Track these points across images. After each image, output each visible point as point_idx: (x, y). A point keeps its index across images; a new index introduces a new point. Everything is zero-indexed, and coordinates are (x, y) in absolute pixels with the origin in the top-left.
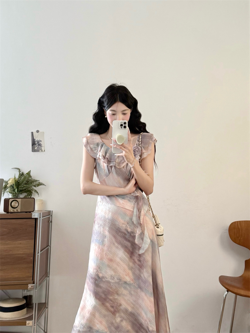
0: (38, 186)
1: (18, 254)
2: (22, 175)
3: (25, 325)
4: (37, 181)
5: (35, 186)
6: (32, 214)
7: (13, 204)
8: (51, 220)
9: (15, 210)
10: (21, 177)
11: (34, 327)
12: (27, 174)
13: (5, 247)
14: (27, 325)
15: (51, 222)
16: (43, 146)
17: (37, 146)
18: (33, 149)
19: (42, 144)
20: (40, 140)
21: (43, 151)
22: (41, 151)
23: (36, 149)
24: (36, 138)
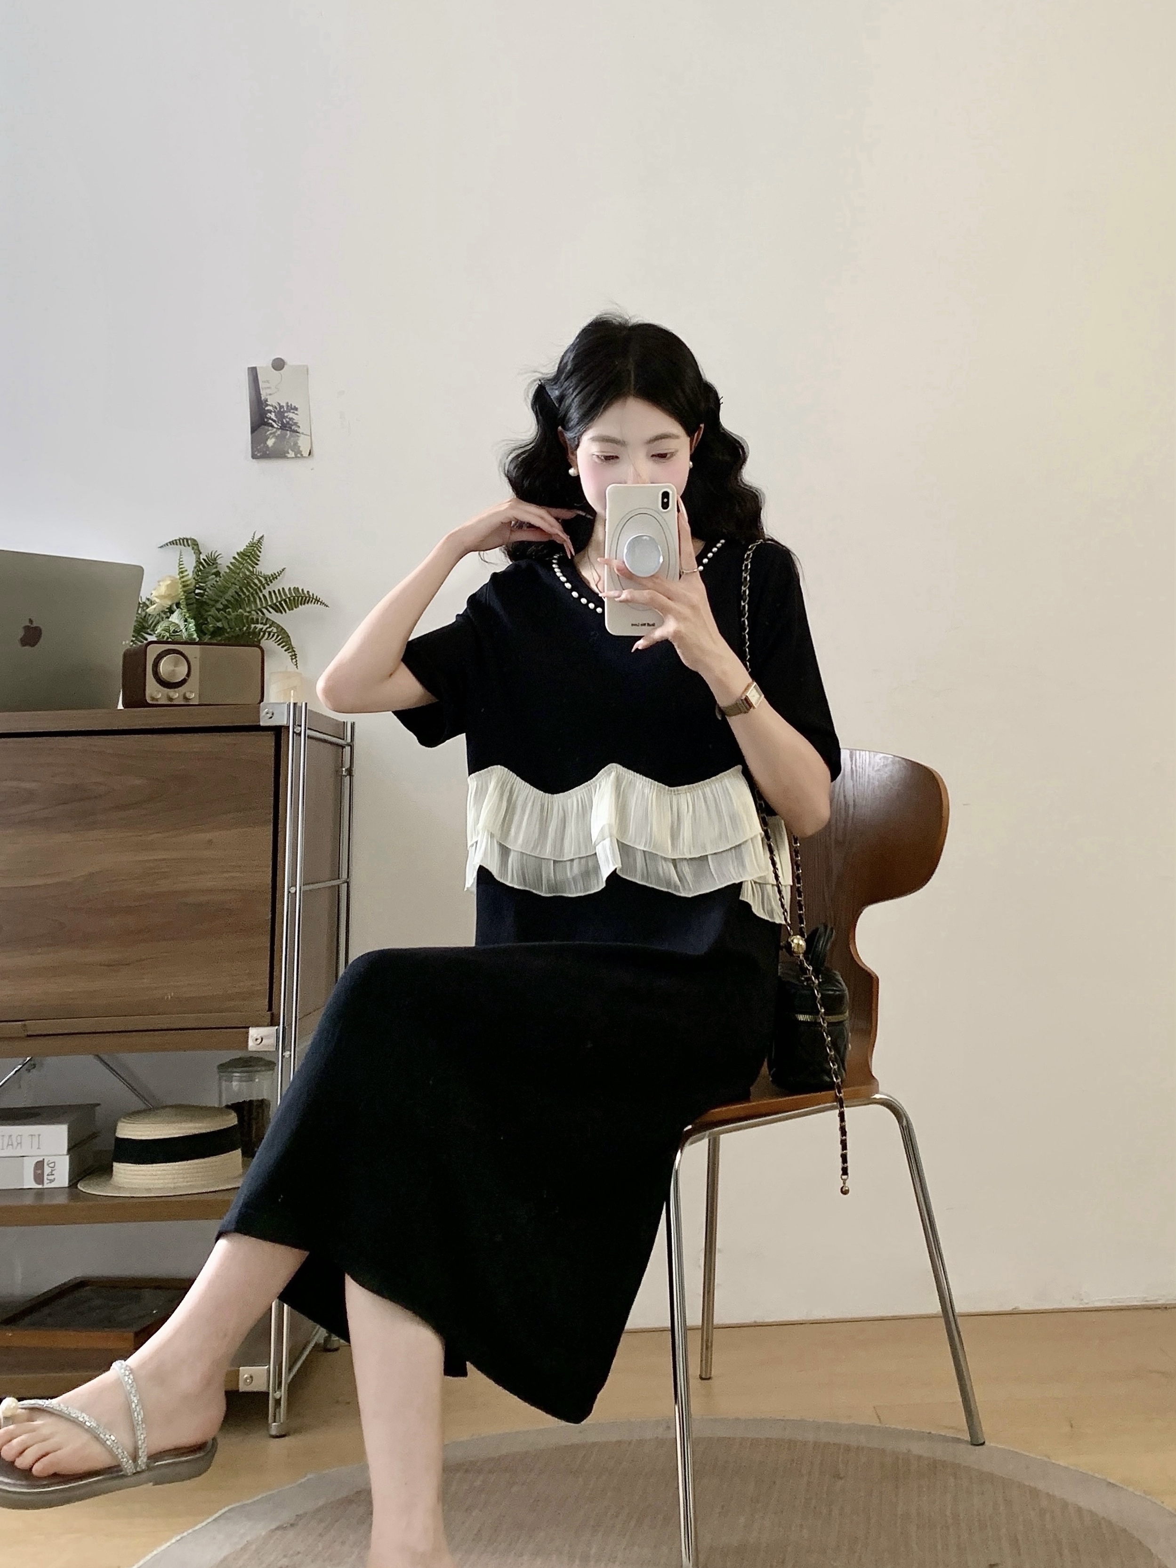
0: (289, 610)
1: (204, 891)
2: (210, 565)
5: (276, 608)
6: (258, 711)
8: (348, 766)
10: (206, 573)
12: (236, 561)
15: (350, 772)
16: (303, 434)
17: (276, 432)
18: (259, 447)
19: (298, 425)
20: (291, 405)
21: (302, 455)
22: (293, 456)
23: (272, 447)
24: (270, 394)
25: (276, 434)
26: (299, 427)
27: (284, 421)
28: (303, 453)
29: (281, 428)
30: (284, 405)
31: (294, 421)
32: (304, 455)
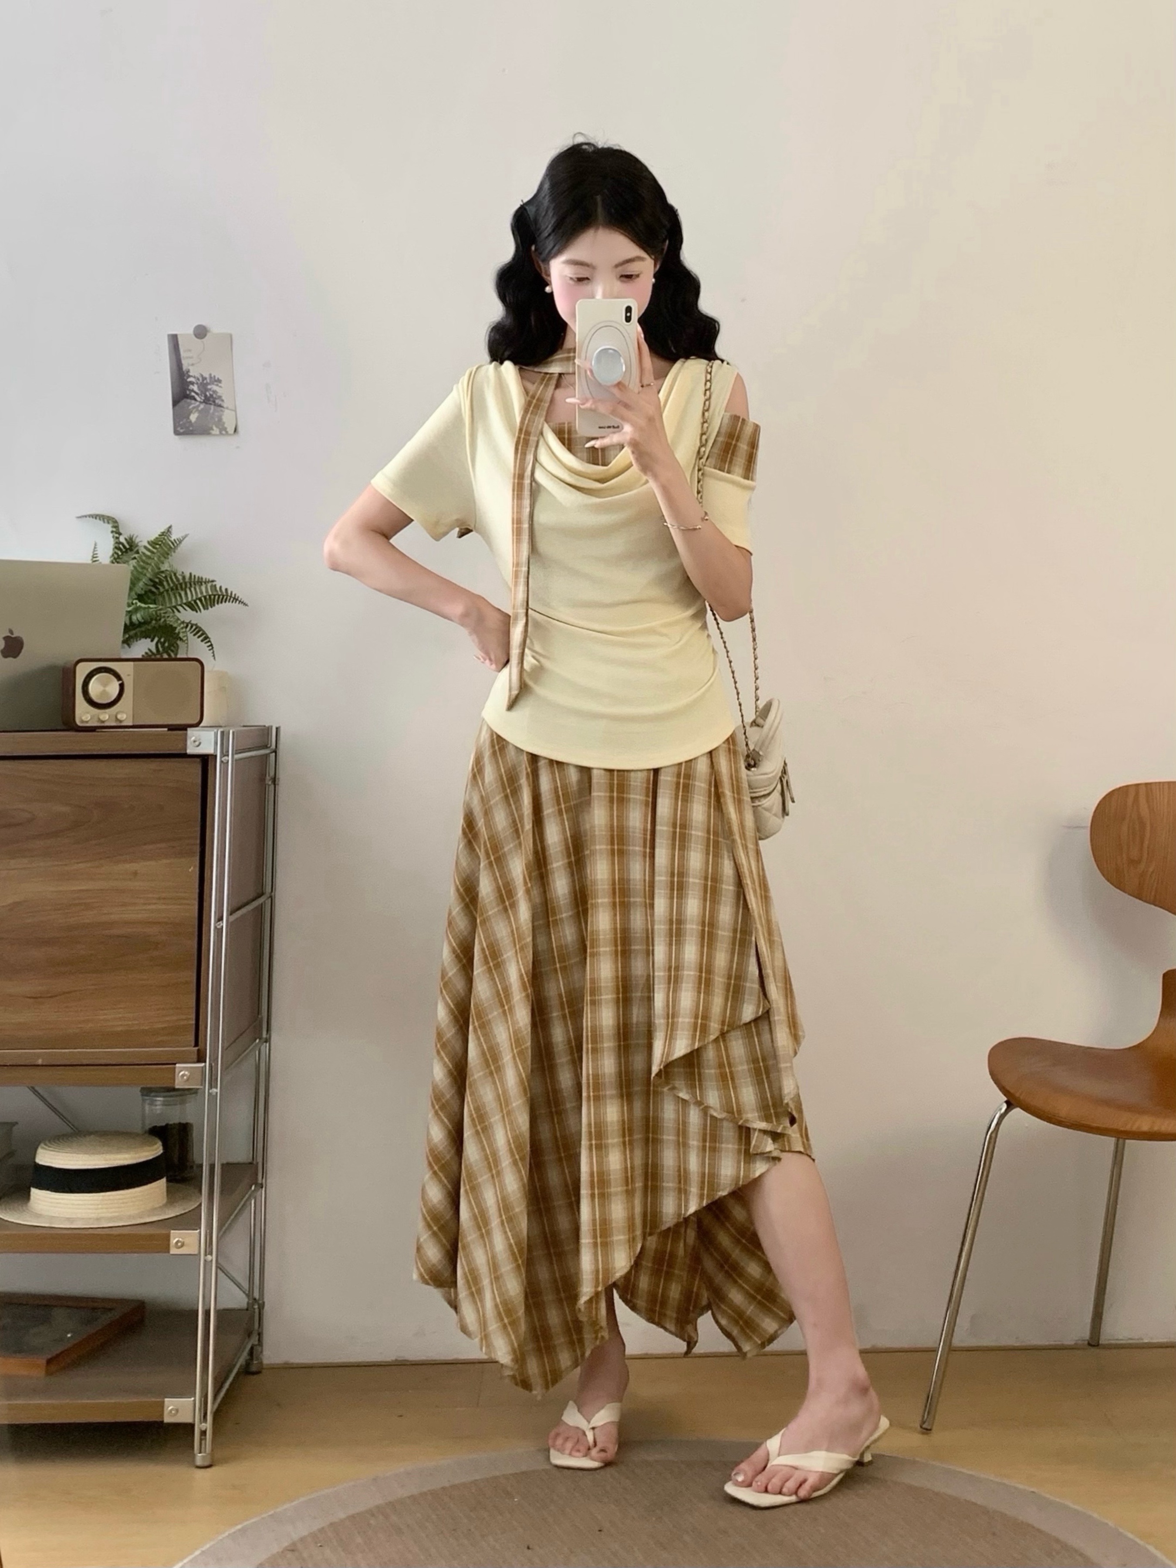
0: (205, 608)
1: (127, 923)
2: (126, 552)
3: (167, 1249)
4: (200, 582)
5: (192, 606)
6: (186, 735)
7: (95, 687)
8: (272, 774)
9: (105, 716)
10: (125, 558)
11: (205, 1261)
12: (153, 543)
13: (61, 888)
14: (173, 1251)
15: (274, 780)
16: (227, 408)
17: (198, 406)
18: (181, 423)
19: (223, 398)
20: (215, 377)
21: (227, 432)
22: (218, 432)
23: (195, 422)
24: (193, 365)
25: (200, 409)
26: (223, 401)
27: (208, 394)
28: (228, 430)
29: (204, 402)
30: (206, 375)
31: (218, 394)
32: (230, 432)
